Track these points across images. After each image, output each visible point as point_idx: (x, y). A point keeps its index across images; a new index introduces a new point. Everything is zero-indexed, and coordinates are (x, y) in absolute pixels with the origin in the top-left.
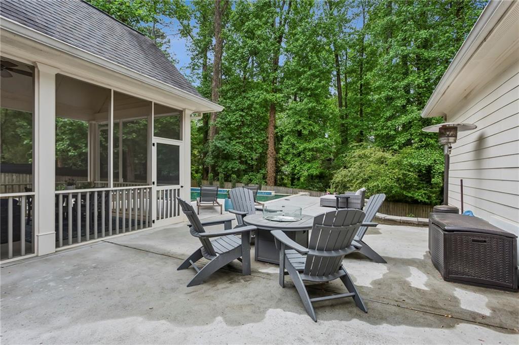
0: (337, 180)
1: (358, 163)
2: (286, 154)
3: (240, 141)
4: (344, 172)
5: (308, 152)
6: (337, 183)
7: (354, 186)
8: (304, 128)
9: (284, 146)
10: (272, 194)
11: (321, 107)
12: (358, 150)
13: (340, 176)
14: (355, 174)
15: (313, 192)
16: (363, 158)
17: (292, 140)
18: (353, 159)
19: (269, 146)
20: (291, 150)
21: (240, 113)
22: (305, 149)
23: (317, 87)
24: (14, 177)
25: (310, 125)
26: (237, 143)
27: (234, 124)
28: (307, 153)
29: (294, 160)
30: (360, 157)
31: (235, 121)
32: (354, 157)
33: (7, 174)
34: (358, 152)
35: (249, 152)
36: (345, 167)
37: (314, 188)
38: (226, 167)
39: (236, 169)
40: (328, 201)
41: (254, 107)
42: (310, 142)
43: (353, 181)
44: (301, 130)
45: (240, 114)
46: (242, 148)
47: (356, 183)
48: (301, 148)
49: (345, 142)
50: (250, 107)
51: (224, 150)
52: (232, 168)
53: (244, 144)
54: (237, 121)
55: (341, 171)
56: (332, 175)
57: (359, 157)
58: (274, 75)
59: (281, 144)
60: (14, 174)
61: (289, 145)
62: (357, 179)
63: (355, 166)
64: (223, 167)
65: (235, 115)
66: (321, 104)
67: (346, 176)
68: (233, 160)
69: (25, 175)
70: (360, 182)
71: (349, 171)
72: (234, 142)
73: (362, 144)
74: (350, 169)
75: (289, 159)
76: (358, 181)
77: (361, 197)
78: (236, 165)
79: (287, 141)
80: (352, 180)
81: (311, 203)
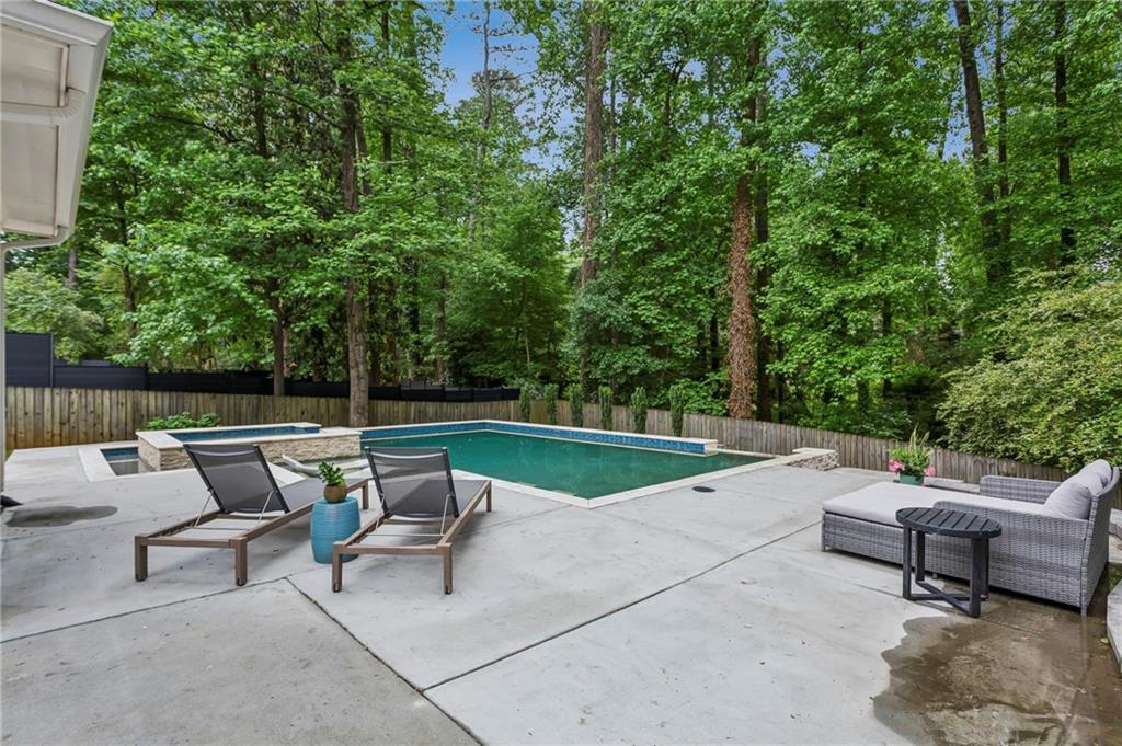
0: (965, 403)
1: (1055, 341)
2: (780, 322)
3: (650, 293)
4: (991, 374)
5: (854, 310)
6: (964, 413)
7: (1042, 427)
8: (837, 235)
9: (774, 298)
10: (706, 448)
11: (898, 163)
12: (1053, 295)
13: (976, 389)
14: (1045, 380)
15: (872, 441)
16: (1076, 320)
17: (798, 277)
18: (1034, 328)
19: (735, 303)
20: (796, 309)
21: (647, 216)
22: (843, 302)
23: (879, 100)
24: (74, 396)
25: (858, 224)
26: (642, 298)
27: (632, 248)
28: (851, 316)
29: (805, 340)
30: (1065, 318)
31: (634, 241)
32: (1037, 319)
33: (56, 391)
34: (1053, 301)
35: (677, 322)
36: (1000, 357)
37: (879, 426)
38: (609, 366)
39: (636, 371)
40: (860, 529)
41: (685, 194)
42: (862, 279)
43: (1036, 409)
44: (826, 244)
45: (648, 220)
46: (655, 311)
47: (1049, 417)
48: (828, 298)
49: (1000, 274)
50: (672, 198)
51: (603, 319)
52: (626, 368)
53: (661, 300)
54: (639, 239)
55: (981, 371)
56: (946, 385)
57: (1060, 319)
58: (741, 93)
59: (765, 294)
60: (74, 391)
61: (789, 293)
62: (1051, 401)
63: (1043, 350)
64: (602, 365)
65: (633, 223)
66: (896, 153)
67: (1001, 389)
68: (631, 345)
69: (98, 392)
70: (1068, 412)
71: (1017, 371)
72: (634, 298)
73: (1073, 274)
74: (1020, 364)
75: (790, 337)
76: (1059, 410)
77: (1085, 531)
78: (637, 359)
79: (784, 282)
80: (1029, 404)
81: (789, 521)
